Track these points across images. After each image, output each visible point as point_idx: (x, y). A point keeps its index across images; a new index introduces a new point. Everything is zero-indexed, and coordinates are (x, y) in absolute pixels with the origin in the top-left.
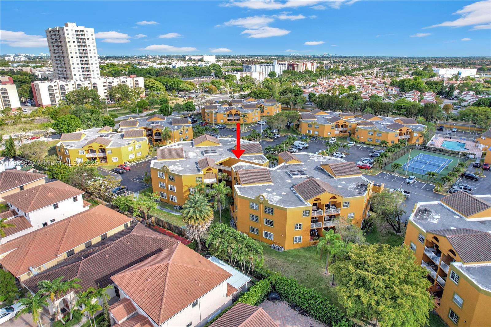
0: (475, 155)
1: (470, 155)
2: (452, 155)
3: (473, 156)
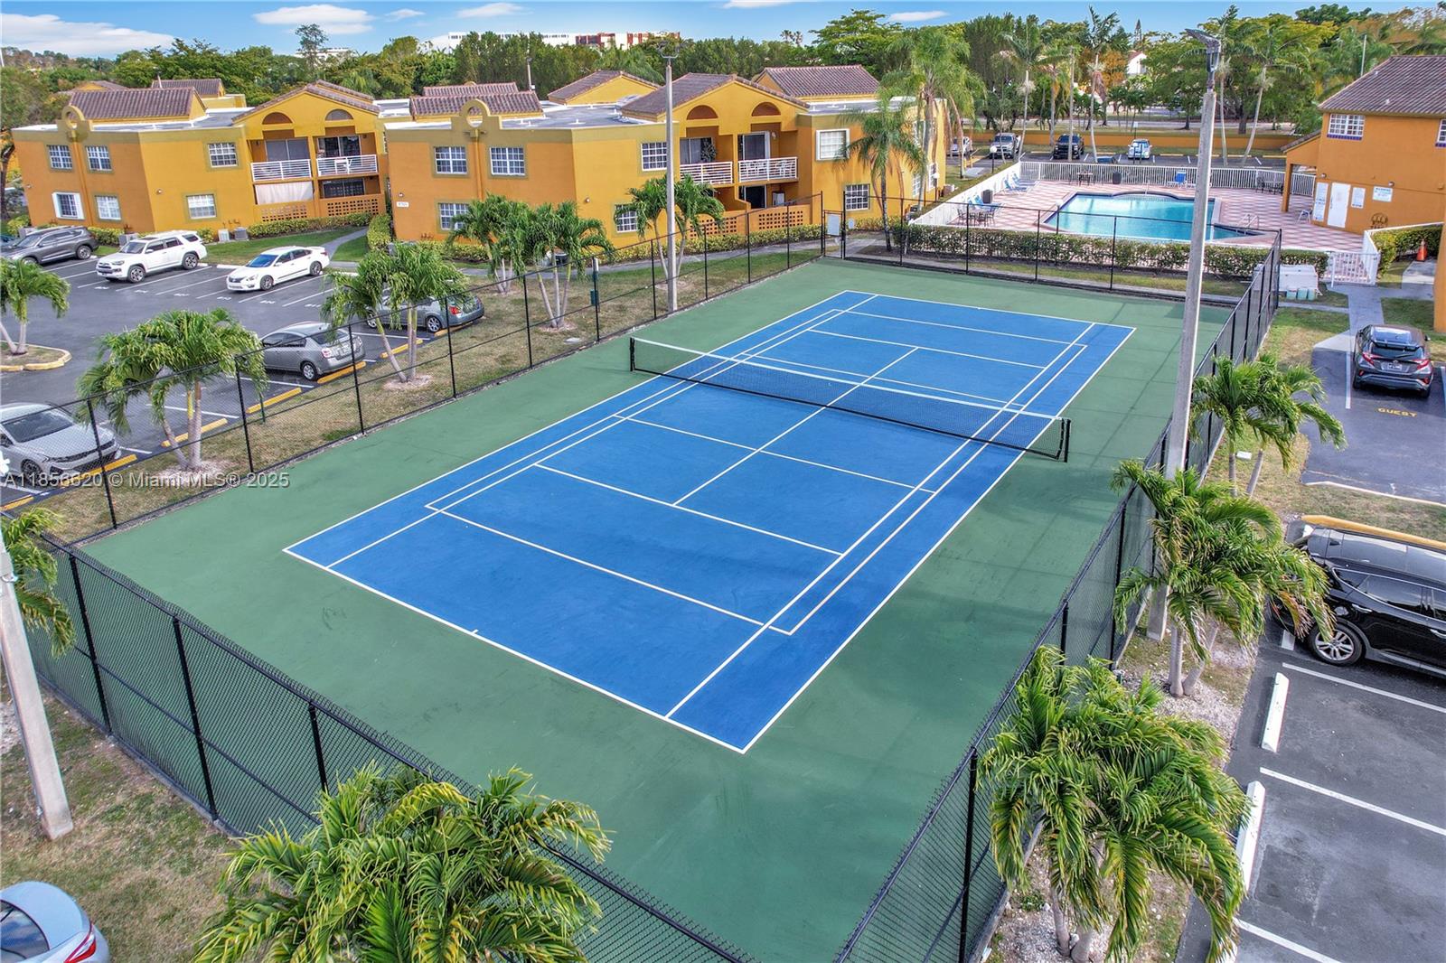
0: (1321, 262)
1: (1285, 270)
2: (1124, 282)
3: (1309, 270)
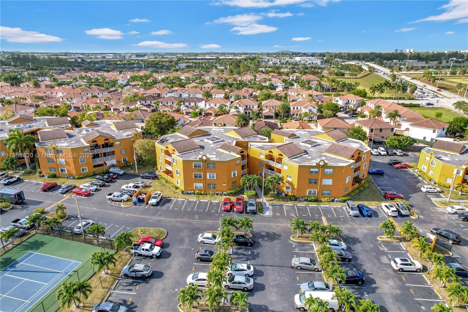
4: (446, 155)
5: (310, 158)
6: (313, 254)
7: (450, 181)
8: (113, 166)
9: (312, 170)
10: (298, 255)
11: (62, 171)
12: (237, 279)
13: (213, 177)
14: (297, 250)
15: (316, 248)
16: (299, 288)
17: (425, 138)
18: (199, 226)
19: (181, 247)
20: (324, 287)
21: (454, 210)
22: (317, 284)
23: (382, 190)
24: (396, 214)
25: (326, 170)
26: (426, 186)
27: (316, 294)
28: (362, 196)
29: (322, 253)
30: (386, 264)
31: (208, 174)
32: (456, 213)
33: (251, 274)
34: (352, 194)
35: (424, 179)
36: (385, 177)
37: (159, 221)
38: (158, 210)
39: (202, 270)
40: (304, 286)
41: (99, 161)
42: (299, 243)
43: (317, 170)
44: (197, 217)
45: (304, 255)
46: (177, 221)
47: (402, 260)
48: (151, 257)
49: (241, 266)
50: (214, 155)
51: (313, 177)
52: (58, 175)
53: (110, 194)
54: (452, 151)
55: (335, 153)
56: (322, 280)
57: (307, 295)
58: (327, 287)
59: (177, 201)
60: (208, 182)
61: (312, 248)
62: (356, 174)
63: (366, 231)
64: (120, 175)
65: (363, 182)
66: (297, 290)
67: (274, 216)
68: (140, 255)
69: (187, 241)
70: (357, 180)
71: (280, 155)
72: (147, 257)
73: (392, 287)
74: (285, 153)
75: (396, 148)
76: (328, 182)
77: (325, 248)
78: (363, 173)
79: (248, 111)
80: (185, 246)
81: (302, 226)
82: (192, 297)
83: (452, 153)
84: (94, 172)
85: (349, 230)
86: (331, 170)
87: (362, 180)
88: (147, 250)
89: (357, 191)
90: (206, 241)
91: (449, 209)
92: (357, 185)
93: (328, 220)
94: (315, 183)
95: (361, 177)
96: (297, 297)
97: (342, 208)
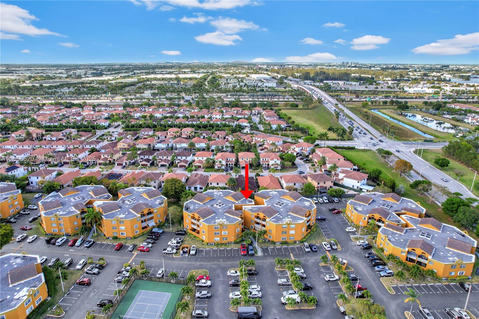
4: (360, 205)
5: (281, 217)
6: (288, 277)
7: (361, 224)
8: (154, 227)
9: (283, 226)
10: (280, 278)
11: (122, 234)
12: (254, 293)
13: (226, 233)
14: (279, 275)
15: (289, 273)
16: (282, 294)
17: (353, 186)
18: (224, 266)
19: (219, 279)
20: (294, 292)
21: (360, 243)
22: (291, 291)
23: (324, 232)
24: (330, 249)
25: (291, 226)
26: (348, 228)
27: (290, 296)
28: (312, 237)
29: (292, 276)
30: (323, 278)
31: (223, 232)
32: (361, 245)
33: (259, 290)
34: (307, 237)
35: (349, 221)
36: (326, 221)
37: (201, 265)
38: (197, 258)
39: (235, 290)
40: (285, 293)
41: (144, 224)
42: (280, 271)
43: (286, 226)
44: (221, 260)
45: (283, 278)
46: (211, 264)
47: (329, 276)
48: (207, 286)
49: (254, 286)
50: (224, 219)
51: (284, 230)
52: (118, 236)
53: (164, 250)
54: (364, 202)
55: (295, 213)
56: (293, 289)
57: (287, 297)
58: (295, 292)
59: (206, 250)
60: (222, 237)
61: (287, 273)
62: (308, 224)
63: (314, 261)
64: (161, 233)
65: (312, 228)
66: (282, 295)
67: (265, 256)
68: (201, 286)
69: (222, 276)
70: (309, 227)
71: (264, 216)
72: (205, 287)
73: (324, 290)
74: (267, 216)
75: (334, 196)
76: (293, 232)
77: (293, 273)
78: (313, 222)
79: (228, 163)
80: (221, 279)
81: (281, 262)
82: (237, 303)
83: (364, 204)
84: (143, 233)
85: (305, 260)
86: (294, 226)
87: (312, 227)
88: (204, 283)
89: (309, 235)
90: (232, 275)
91: (358, 243)
92: (309, 231)
93: (294, 255)
94: (286, 233)
95: (312, 224)
96: (282, 298)
97: (301, 247)
